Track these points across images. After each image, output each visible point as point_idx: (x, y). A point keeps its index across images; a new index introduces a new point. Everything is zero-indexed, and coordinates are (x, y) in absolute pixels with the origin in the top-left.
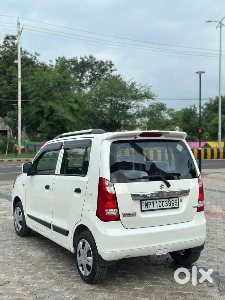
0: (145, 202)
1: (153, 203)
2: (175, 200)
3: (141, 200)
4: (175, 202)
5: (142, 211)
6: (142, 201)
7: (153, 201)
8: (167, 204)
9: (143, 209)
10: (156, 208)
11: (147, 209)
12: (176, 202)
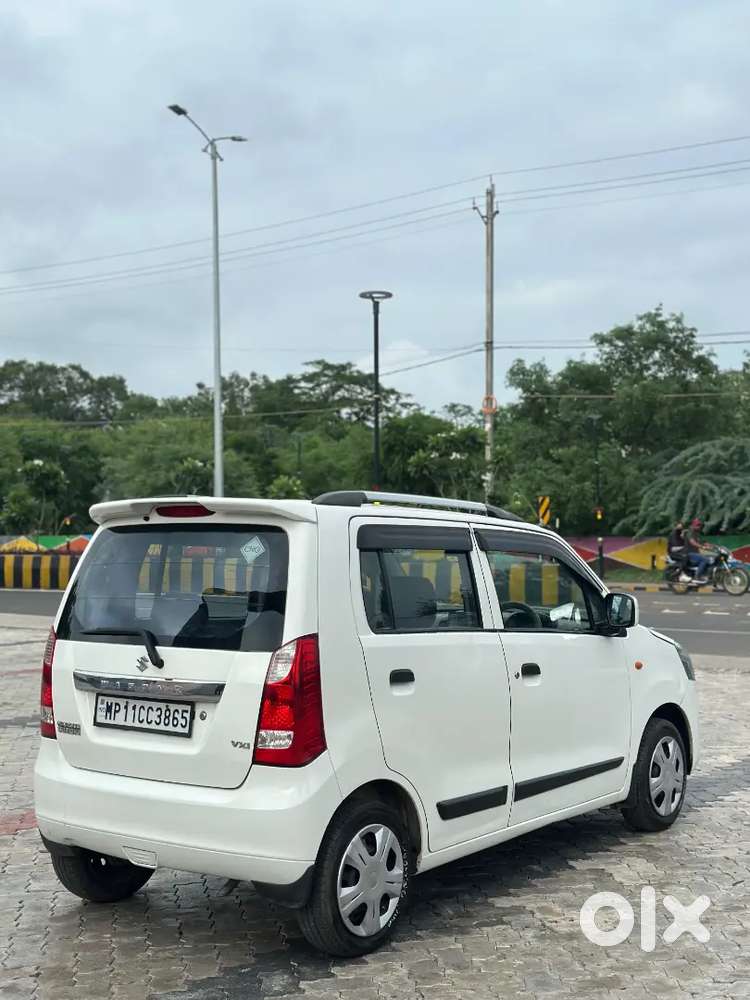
0: (106, 699)
1: (126, 707)
2: (184, 711)
3: (98, 695)
4: (183, 717)
5: (96, 724)
6: (100, 698)
7: (127, 703)
8: (159, 716)
9: (99, 720)
10: (129, 723)
11: (108, 721)
12: (185, 718)
